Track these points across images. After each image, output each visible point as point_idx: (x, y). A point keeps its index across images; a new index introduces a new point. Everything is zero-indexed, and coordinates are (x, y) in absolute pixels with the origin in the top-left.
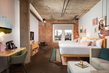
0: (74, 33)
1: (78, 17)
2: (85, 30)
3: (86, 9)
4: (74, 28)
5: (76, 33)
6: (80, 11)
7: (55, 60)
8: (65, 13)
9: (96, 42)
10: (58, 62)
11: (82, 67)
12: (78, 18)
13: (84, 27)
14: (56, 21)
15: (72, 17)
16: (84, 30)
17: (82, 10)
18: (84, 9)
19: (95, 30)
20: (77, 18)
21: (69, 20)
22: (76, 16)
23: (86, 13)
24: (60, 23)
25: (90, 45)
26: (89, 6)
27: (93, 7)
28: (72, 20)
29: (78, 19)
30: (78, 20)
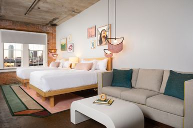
0: (49, 50)
1: (58, 20)
2: (72, 46)
3: (77, 10)
4: (48, 41)
5: (53, 51)
6: (66, 10)
7: (27, 109)
8: (36, 7)
9: (98, 64)
10: (36, 111)
11: (108, 104)
12: (57, 23)
13: (68, 40)
14: (8, 24)
15: (46, 19)
16: (68, 46)
17: (70, 9)
18: (73, 8)
19: (93, 45)
20: (55, 22)
21: (39, 25)
22: (54, 19)
23: (73, 16)
24: (16, 28)
25: (90, 69)
26: (82, 5)
27: (87, 8)
28: (43, 26)
29: (55, 25)
30: (55, 28)
